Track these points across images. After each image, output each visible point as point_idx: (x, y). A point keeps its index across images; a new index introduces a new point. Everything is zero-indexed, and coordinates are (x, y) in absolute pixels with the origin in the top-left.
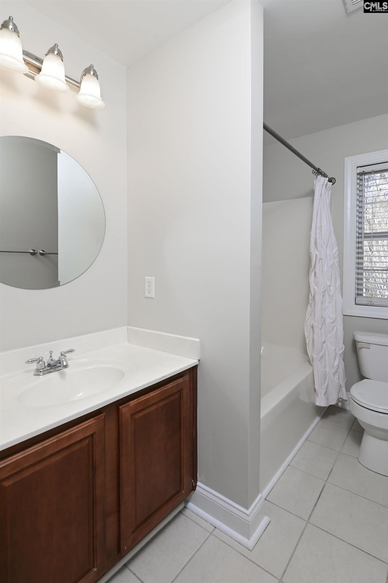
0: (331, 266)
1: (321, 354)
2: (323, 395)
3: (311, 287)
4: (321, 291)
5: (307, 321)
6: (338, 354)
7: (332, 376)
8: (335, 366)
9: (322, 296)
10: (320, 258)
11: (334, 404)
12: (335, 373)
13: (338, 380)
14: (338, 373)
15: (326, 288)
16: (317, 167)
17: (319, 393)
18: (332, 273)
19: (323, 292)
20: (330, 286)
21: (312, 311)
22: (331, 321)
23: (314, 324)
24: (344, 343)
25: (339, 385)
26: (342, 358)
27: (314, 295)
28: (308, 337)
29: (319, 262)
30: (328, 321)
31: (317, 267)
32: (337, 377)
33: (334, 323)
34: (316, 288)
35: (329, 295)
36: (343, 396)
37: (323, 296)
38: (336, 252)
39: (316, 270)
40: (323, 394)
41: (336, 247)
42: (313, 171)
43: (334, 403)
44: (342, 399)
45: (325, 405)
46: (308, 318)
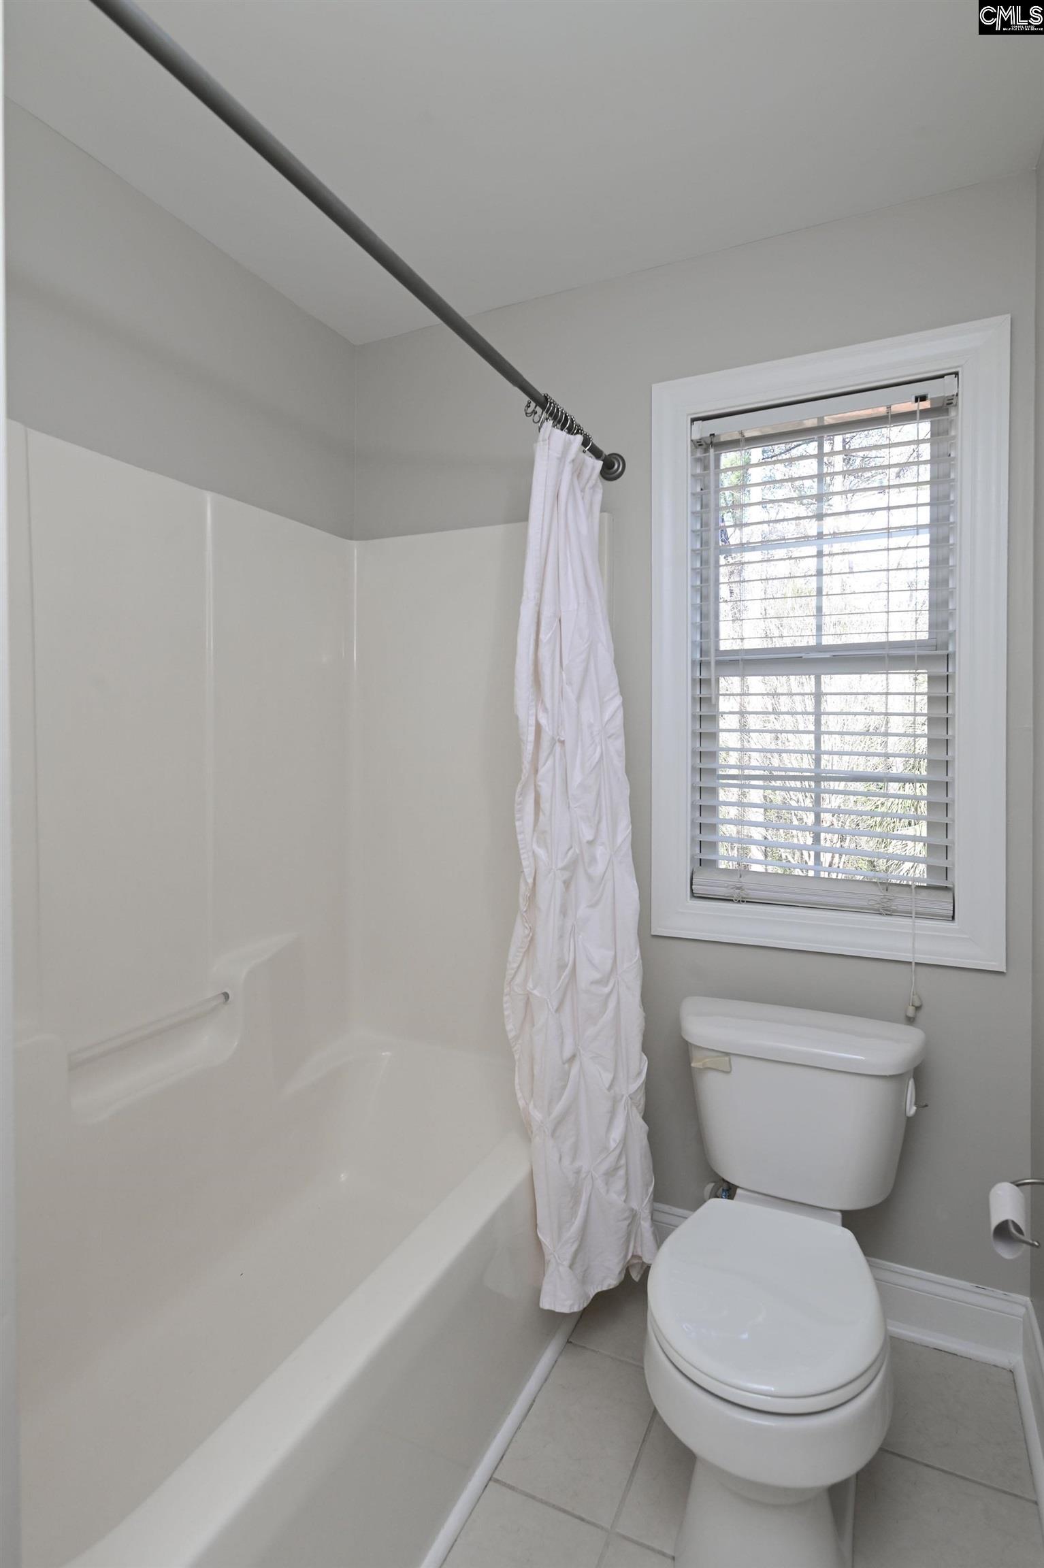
0: (594, 768)
1: (558, 1108)
2: (564, 1269)
3: (522, 849)
4: (560, 865)
5: (513, 978)
6: (623, 1096)
7: (600, 1183)
8: (613, 1145)
9: (559, 885)
10: (553, 738)
11: (611, 1287)
12: (610, 1174)
13: (623, 1198)
14: (622, 1172)
15: (577, 851)
16: (542, 390)
17: (553, 1260)
18: (599, 795)
19: (564, 869)
20: (590, 843)
21: (529, 938)
22: (596, 976)
23: (535, 992)
24: (645, 1048)
25: (627, 1214)
26: (637, 1107)
27: (535, 879)
28: (517, 1037)
29: (549, 754)
30: (586, 975)
31: (542, 771)
32: (619, 1184)
33: (608, 981)
34: (541, 852)
35: (590, 878)
36: (642, 1252)
37: (567, 884)
38: (613, 715)
39: (540, 783)
40: (566, 1263)
41: (616, 695)
42: (528, 406)
43: (609, 1285)
44: (640, 1258)
45: (572, 1306)
46: (515, 965)
